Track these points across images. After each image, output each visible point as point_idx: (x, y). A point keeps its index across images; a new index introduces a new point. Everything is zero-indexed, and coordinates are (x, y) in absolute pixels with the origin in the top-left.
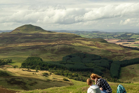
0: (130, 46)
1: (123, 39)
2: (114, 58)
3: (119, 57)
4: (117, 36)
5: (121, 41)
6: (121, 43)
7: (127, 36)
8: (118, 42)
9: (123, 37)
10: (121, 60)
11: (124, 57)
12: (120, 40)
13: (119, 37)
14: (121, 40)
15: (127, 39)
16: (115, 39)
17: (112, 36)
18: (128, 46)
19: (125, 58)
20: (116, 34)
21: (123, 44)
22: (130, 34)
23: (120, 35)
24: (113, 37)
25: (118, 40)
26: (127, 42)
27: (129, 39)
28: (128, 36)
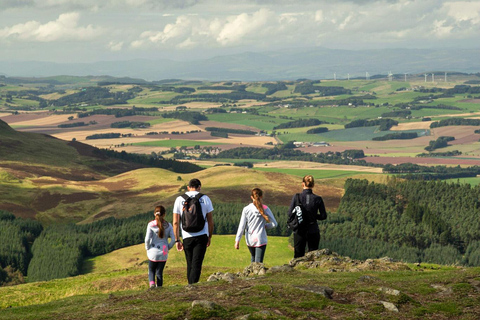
0: (129, 150)
1: (92, 113)
2: (50, 211)
3: (71, 205)
4: (56, 96)
5: (82, 124)
6: (80, 136)
7: (109, 95)
8: (64, 127)
9: (89, 101)
10: (81, 219)
11: (101, 206)
12: (75, 116)
13: (66, 103)
14: (81, 116)
15: (108, 112)
16: (48, 114)
17: (33, 95)
18: (120, 150)
19: (104, 209)
20: (52, 84)
21: (89, 138)
22: (124, 88)
23: (72, 92)
24: (38, 99)
25: (64, 118)
26: (113, 126)
27: (119, 114)
28: (113, 95)
